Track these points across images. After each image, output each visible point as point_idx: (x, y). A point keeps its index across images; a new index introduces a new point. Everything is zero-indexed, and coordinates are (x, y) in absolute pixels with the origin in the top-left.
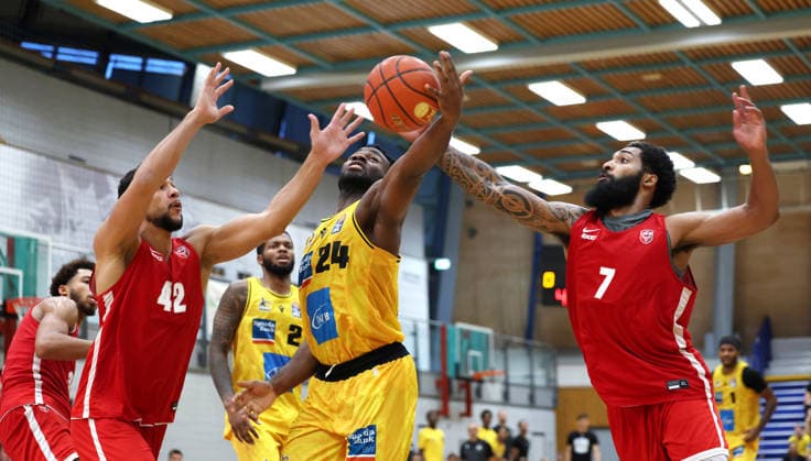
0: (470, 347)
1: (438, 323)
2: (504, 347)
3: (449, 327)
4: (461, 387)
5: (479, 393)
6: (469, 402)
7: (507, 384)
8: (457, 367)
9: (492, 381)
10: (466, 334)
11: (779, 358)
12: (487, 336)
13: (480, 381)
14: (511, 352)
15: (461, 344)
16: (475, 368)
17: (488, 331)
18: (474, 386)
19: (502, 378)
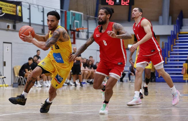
0: (75, 19)
1: (64, 10)
2: (87, 19)
3: (68, 12)
4: (72, 33)
5: (78, 35)
6: (74, 39)
7: (88, 32)
8: (70, 26)
9: (83, 31)
10: (74, 14)
11: (185, 26)
12: (81, 15)
13: (79, 31)
14: (89, 21)
15: (72, 18)
16: (77, 27)
17: (82, 13)
18: (76, 33)
19: (86, 30)
